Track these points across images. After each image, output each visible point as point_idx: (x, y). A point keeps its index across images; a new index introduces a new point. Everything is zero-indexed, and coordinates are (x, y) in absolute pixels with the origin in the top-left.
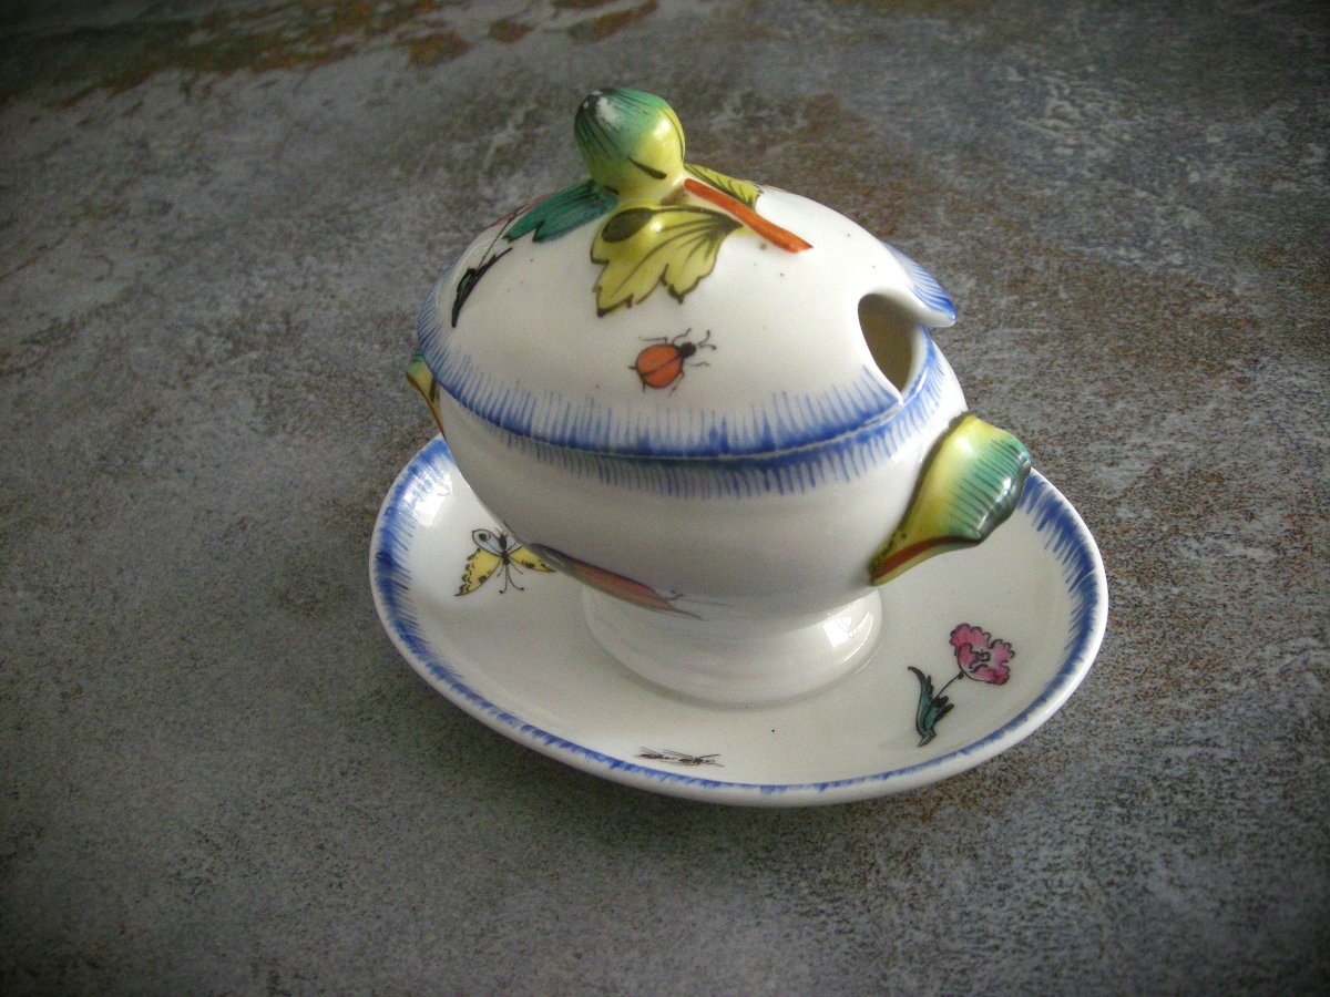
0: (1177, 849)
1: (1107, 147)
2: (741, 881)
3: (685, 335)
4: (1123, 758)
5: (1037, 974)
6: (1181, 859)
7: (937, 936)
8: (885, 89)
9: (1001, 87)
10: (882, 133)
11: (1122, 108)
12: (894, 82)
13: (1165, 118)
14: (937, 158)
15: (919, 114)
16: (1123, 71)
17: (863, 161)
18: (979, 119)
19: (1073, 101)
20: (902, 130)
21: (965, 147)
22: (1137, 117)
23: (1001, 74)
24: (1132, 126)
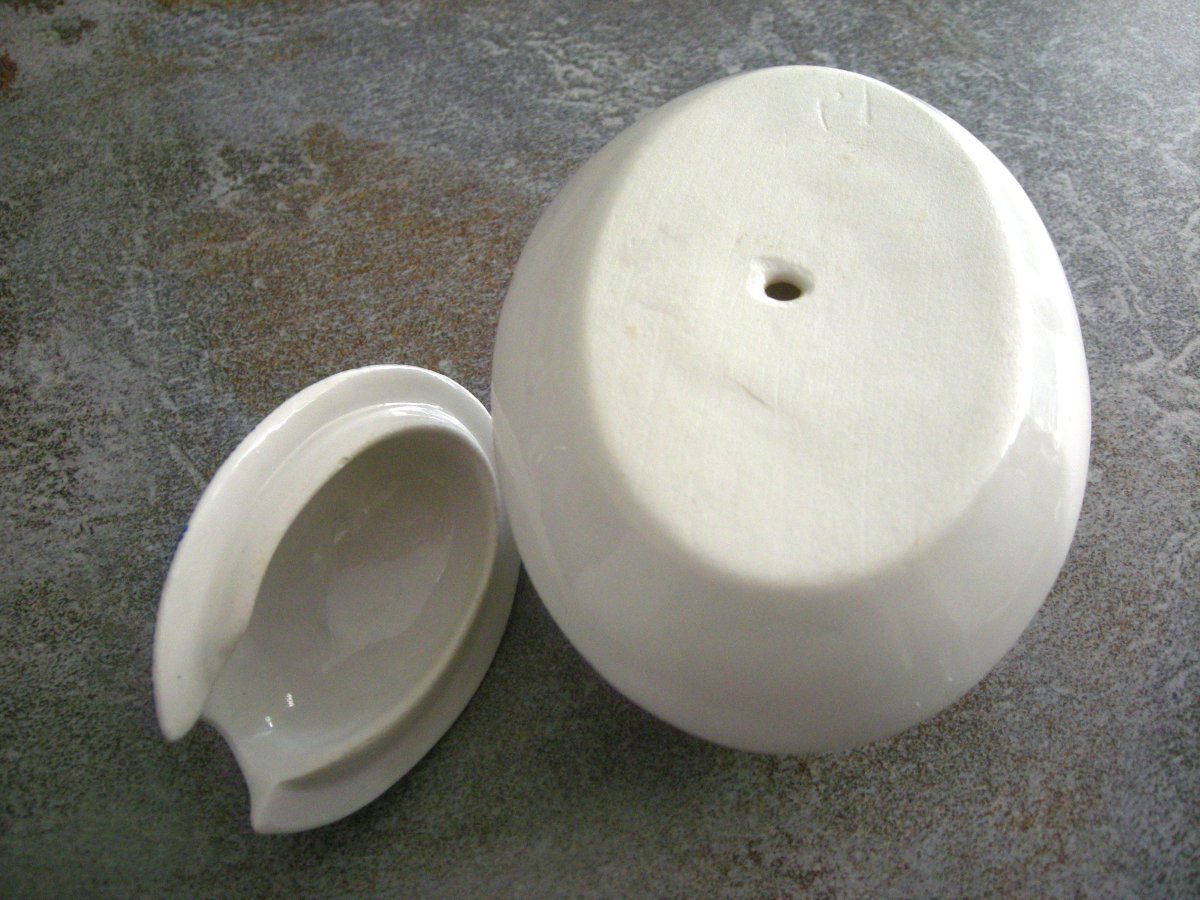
4: (1146, 713)
8: (376, 101)
9: (493, 65)
10: (416, 155)
11: (626, 57)
12: (378, 90)
13: (674, 58)
14: (497, 167)
15: (437, 121)
16: (595, 16)
17: (425, 194)
18: (501, 109)
19: (575, 63)
20: (435, 145)
21: (516, 146)
22: (648, 64)
23: (480, 50)
24: (651, 75)
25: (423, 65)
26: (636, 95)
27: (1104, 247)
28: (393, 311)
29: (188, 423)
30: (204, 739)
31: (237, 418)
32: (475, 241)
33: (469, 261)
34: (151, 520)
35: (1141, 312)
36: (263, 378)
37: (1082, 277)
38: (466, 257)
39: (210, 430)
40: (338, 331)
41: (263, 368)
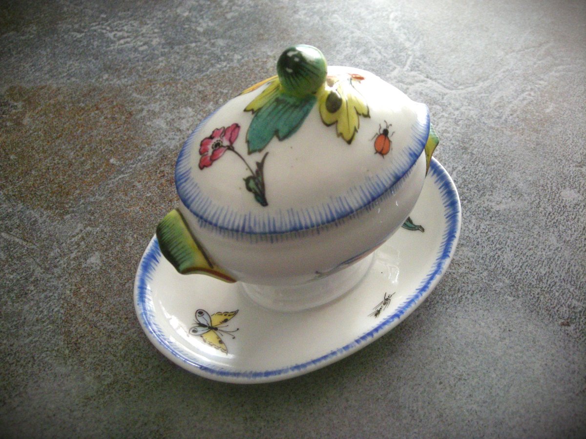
0: (487, 196)
1: (156, 37)
2: (436, 315)
3: (381, 128)
5: (513, 251)
6: (491, 197)
7: (487, 269)
8: (33, 70)
9: (80, 42)
10: (61, 85)
11: (138, 22)
12: (33, 66)
13: (158, 17)
14: (101, 80)
15: (65, 70)
16: (117, 10)
17: (73, 100)
18: (92, 57)
19: (116, 30)
20: (69, 79)
21: (105, 69)
22: (148, 22)
23: (72, 37)
24: (152, 26)
25: (48, 50)
26: (148, 35)
27: (362, 36)
28: (80, 148)
29: (6, 222)
30: (73, 341)
31: (28, 212)
32: (104, 110)
33: (105, 119)
34: (6, 266)
35: (385, 55)
36: (33, 193)
37: (358, 49)
38: (103, 118)
39: (18, 221)
40: (58, 164)
41: (31, 189)
